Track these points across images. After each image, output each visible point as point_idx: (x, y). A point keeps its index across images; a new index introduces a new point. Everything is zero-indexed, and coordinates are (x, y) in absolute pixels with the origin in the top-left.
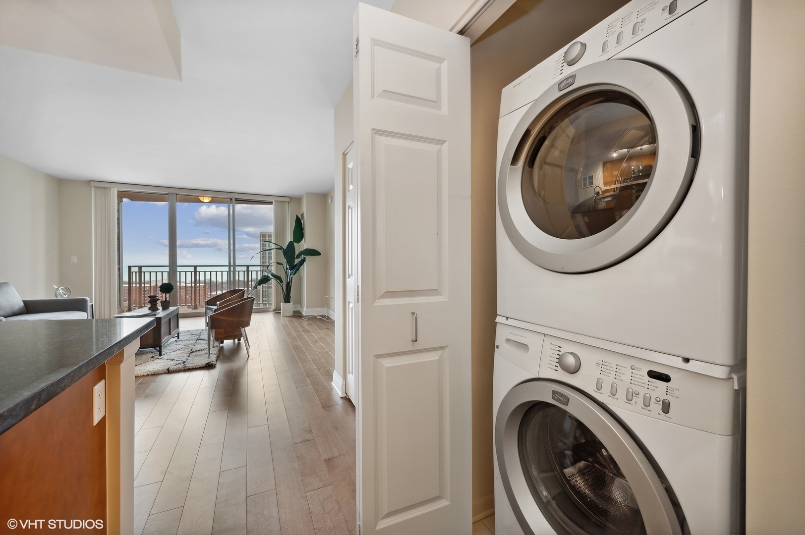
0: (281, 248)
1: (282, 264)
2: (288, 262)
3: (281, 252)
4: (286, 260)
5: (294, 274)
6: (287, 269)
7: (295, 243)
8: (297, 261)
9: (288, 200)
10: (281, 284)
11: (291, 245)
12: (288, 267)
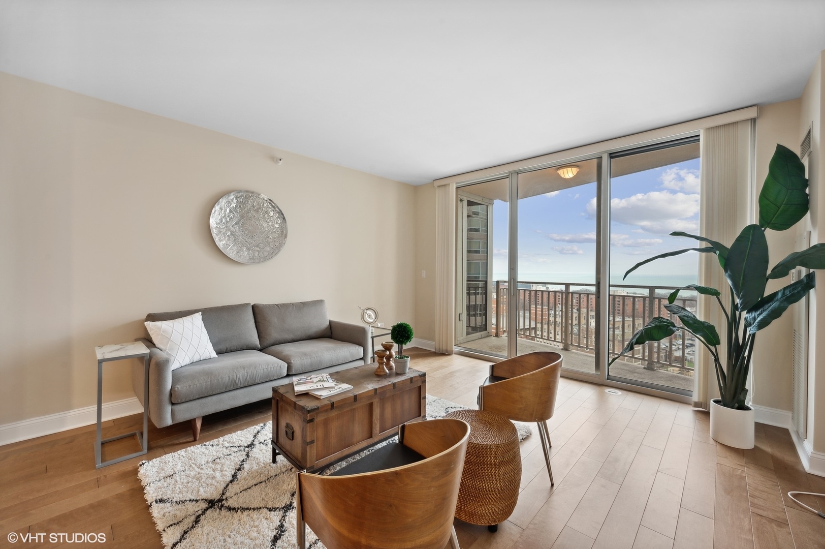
0: (715, 247)
1: (716, 293)
2: (737, 287)
3: (715, 257)
4: (730, 282)
5: (763, 325)
6: (735, 307)
7: (769, 233)
8: (772, 287)
9: (752, 113)
10: (713, 348)
11: (753, 237)
12: (738, 301)
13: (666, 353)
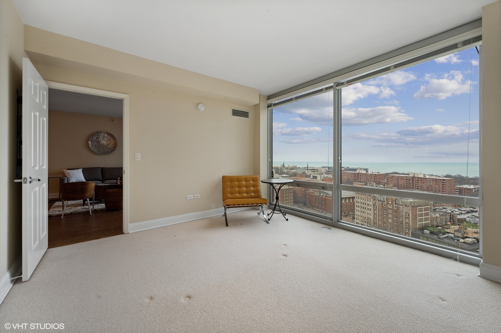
13: (450, 216)
